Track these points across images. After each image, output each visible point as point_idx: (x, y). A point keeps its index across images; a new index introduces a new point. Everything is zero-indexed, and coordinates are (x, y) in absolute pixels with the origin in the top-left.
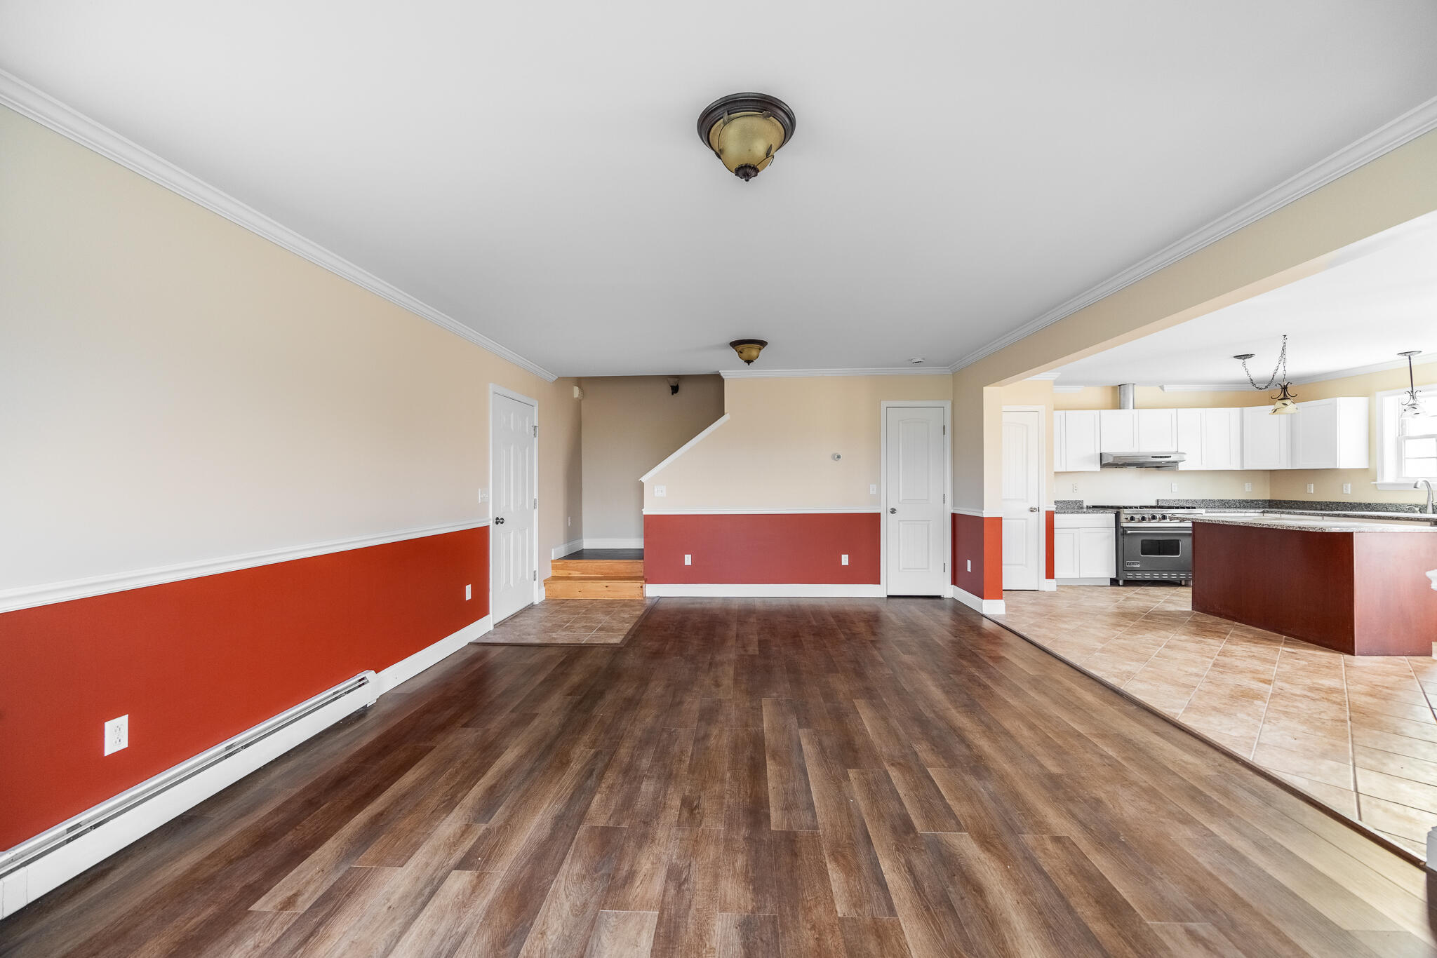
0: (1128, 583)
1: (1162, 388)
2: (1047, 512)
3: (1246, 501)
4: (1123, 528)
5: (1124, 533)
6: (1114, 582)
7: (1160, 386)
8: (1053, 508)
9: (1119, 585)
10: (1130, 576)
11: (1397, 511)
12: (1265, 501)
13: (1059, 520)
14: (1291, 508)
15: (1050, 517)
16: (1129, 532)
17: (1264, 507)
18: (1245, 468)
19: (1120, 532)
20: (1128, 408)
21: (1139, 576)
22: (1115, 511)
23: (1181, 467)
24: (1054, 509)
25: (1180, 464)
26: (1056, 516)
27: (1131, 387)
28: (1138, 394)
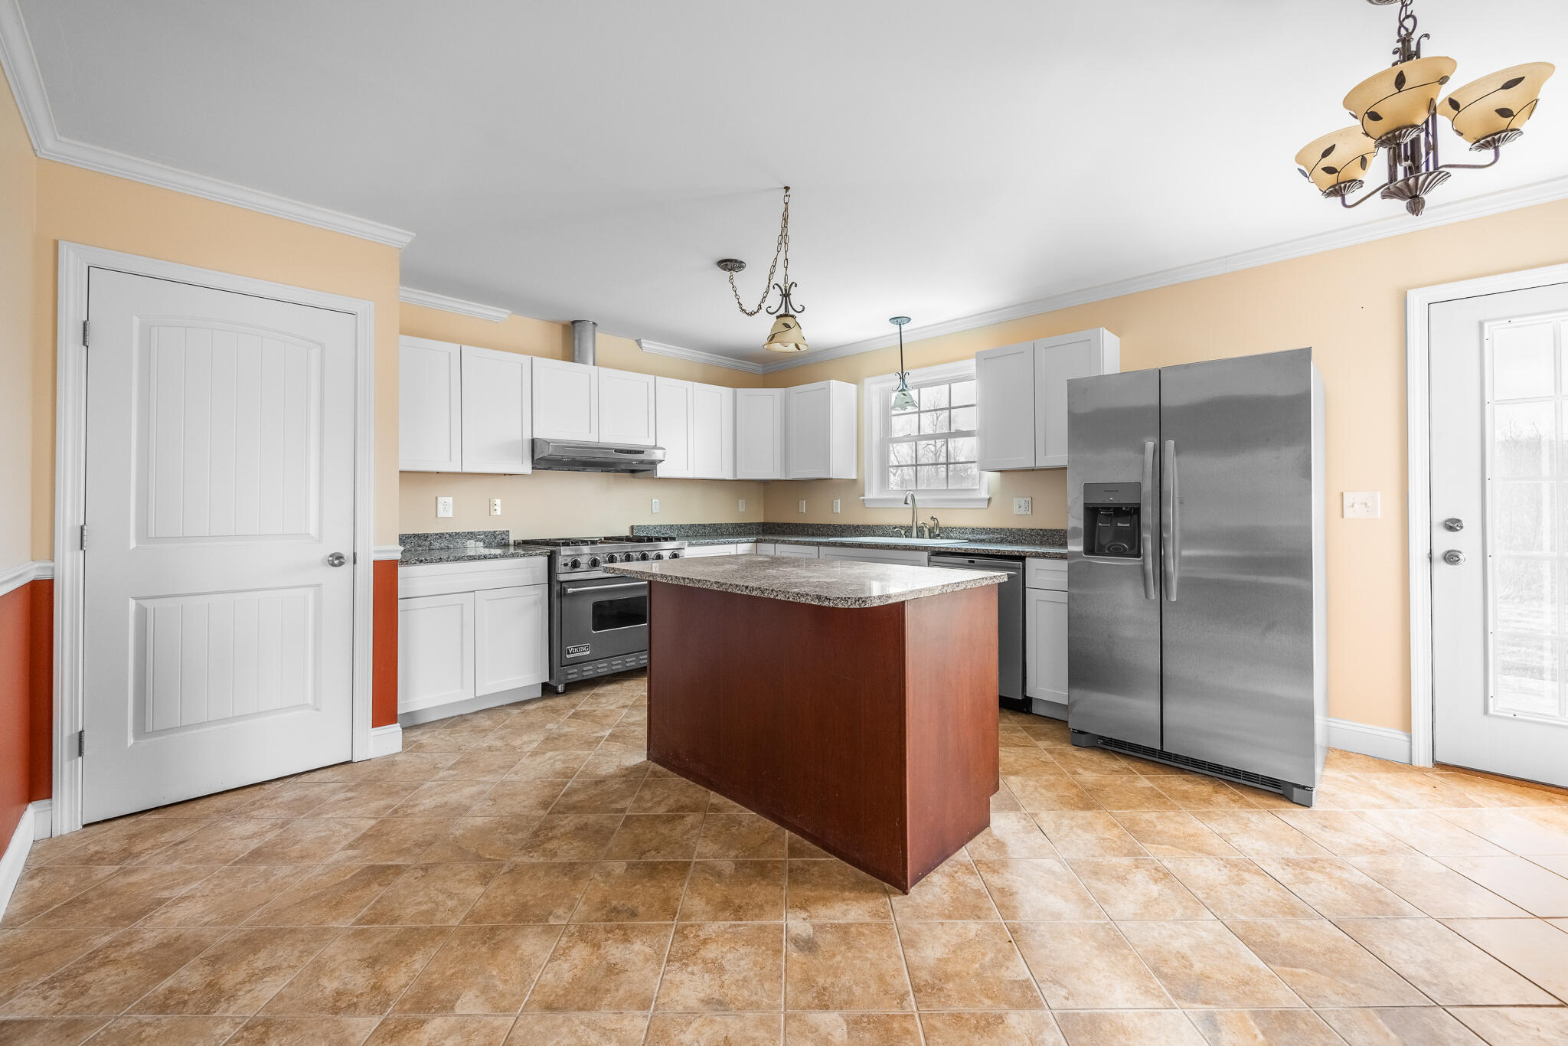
0: (572, 687)
1: (639, 342)
2: (377, 564)
3: (739, 525)
4: (561, 582)
5: (562, 594)
6: (548, 690)
7: (637, 341)
8: (395, 552)
9: (558, 693)
10: (573, 674)
11: (884, 535)
12: (759, 524)
13: (414, 579)
14: (784, 533)
15: (386, 575)
16: (570, 590)
17: (758, 534)
18: (740, 477)
19: (557, 592)
20: (584, 362)
21: (589, 671)
22: (547, 549)
23: (662, 471)
24: (398, 556)
25: (659, 466)
26: (402, 570)
27: (590, 327)
28: (604, 342)
